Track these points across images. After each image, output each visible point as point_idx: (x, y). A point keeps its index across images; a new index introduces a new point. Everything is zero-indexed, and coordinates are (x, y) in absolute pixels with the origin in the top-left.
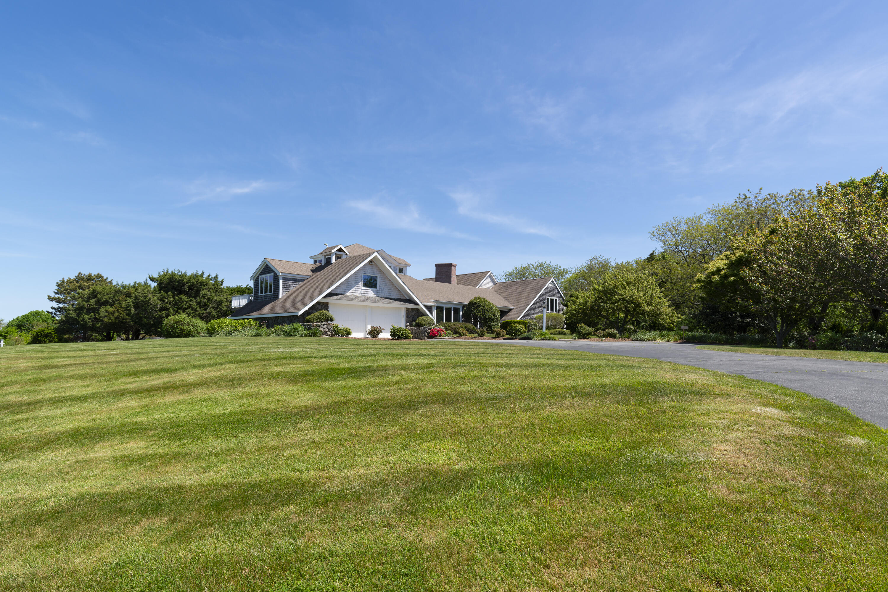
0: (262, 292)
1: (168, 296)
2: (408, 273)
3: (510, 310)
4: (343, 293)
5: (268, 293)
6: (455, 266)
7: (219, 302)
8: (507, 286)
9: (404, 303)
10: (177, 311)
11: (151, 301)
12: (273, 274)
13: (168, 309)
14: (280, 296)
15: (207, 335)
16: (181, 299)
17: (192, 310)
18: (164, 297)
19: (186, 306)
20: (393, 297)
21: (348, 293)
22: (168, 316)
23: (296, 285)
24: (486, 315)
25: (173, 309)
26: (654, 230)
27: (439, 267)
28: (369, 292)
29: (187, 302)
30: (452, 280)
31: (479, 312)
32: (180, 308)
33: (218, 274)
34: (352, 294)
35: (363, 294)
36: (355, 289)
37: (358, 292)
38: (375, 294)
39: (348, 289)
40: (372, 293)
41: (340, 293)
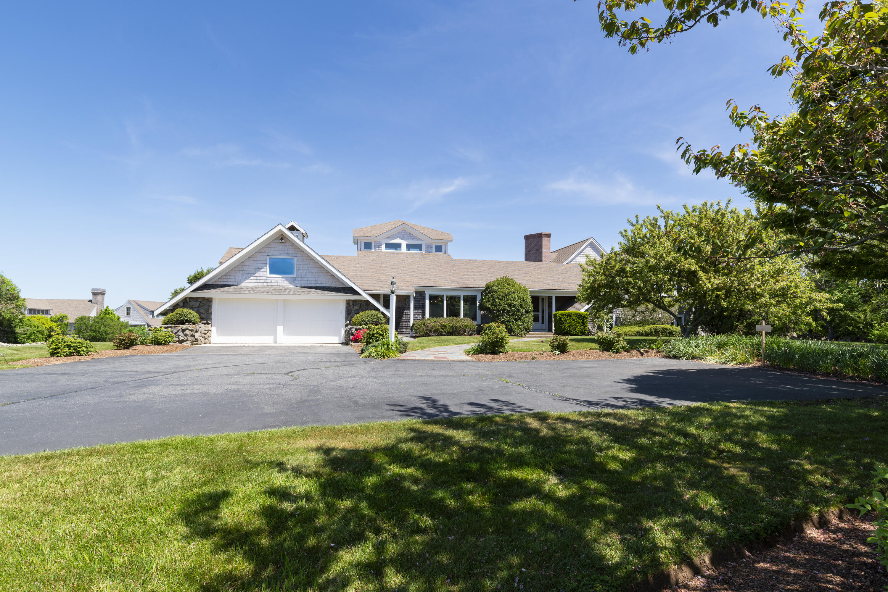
4: (235, 283)
6: (549, 236)
9: (339, 294)
21: (243, 284)
27: (528, 238)
28: (280, 281)
30: (543, 255)
34: (250, 284)
35: (269, 284)
36: (255, 278)
37: (261, 281)
38: (290, 283)
39: (244, 277)
40: (285, 282)
41: (232, 284)
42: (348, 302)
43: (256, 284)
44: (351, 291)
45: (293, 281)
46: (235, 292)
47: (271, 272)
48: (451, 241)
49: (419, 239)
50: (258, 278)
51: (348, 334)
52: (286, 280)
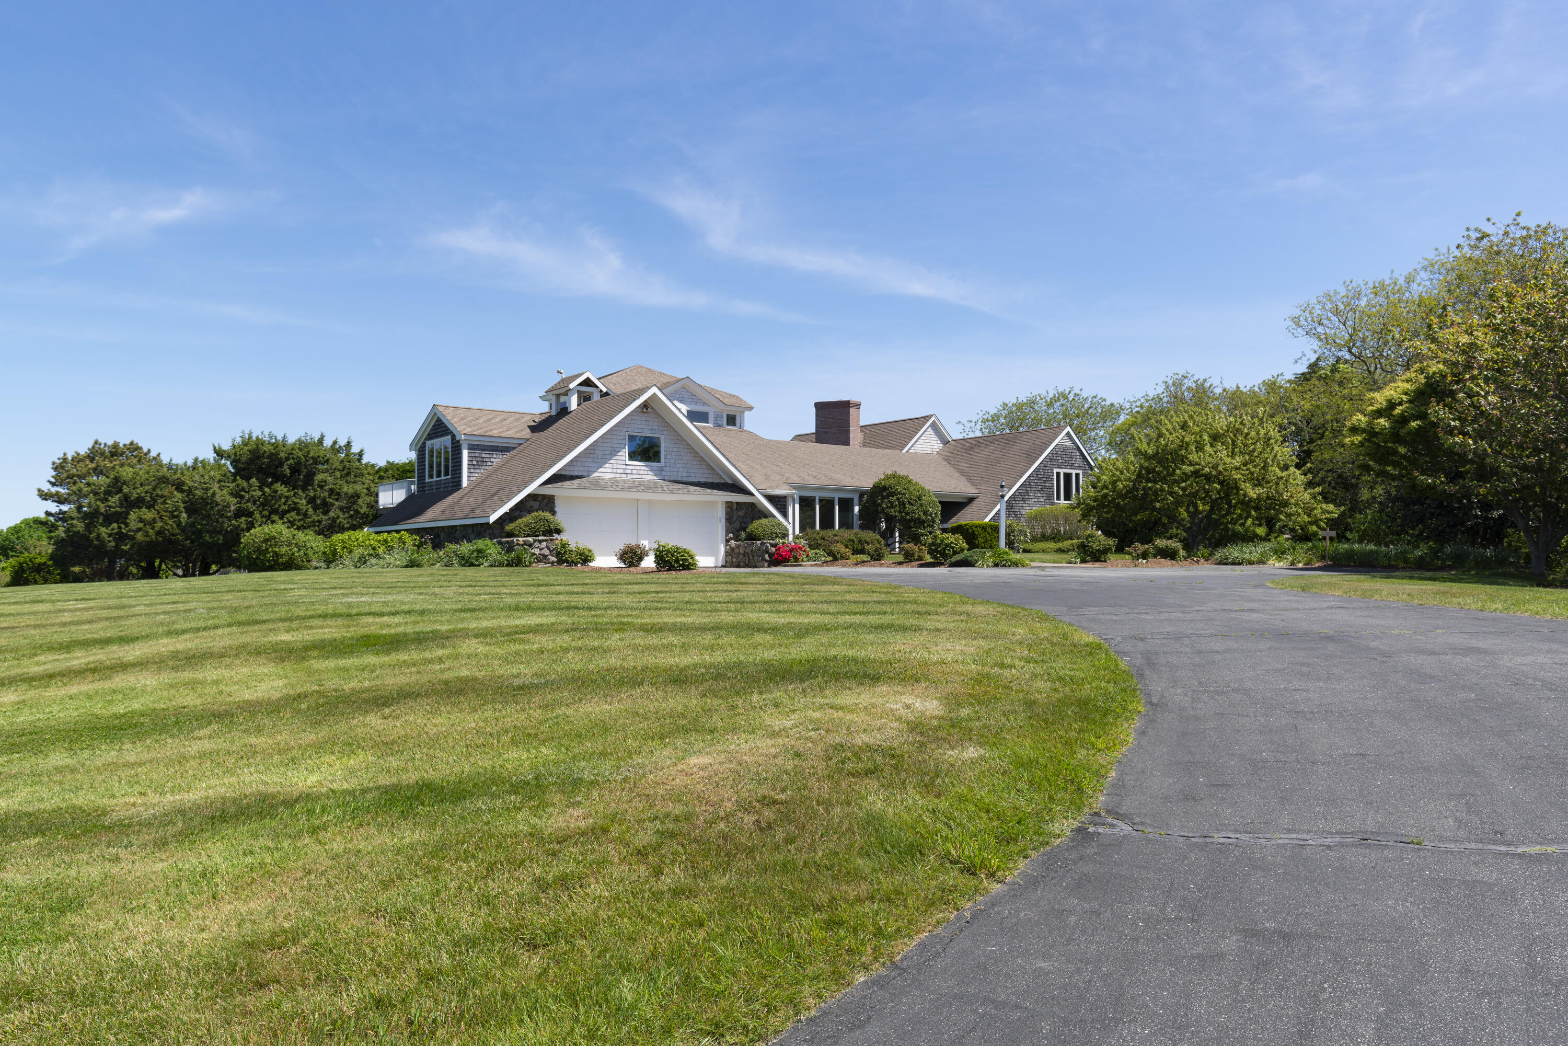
0: (431, 476)
1: (251, 486)
2: (747, 427)
3: (971, 500)
4: (585, 474)
5: (443, 478)
6: (858, 406)
7: (352, 496)
8: (971, 448)
9: (720, 493)
10: (269, 518)
11: (218, 498)
12: (449, 437)
13: (250, 514)
14: (465, 483)
15: (323, 565)
16: (276, 492)
17: (298, 514)
18: (243, 489)
19: (286, 507)
20: (696, 480)
21: (596, 474)
22: (251, 526)
23: (497, 459)
24: (907, 514)
25: (261, 513)
26: (1298, 312)
27: (822, 408)
28: (641, 471)
29: (288, 498)
30: (851, 436)
31: (892, 507)
32: (274, 511)
33: (352, 439)
34: (605, 475)
35: (629, 476)
36: (611, 466)
37: (619, 471)
38: (655, 475)
39: (596, 465)
40: (650, 473)
41: (580, 474)
42: (729, 505)
43: (612, 475)
44: (740, 488)
45: (659, 472)
46: (579, 487)
47: (632, 456)
48: (751, 408)
49: (704, 404)
50: (615, 466)
51: (730, 553)
52: (651, 470)
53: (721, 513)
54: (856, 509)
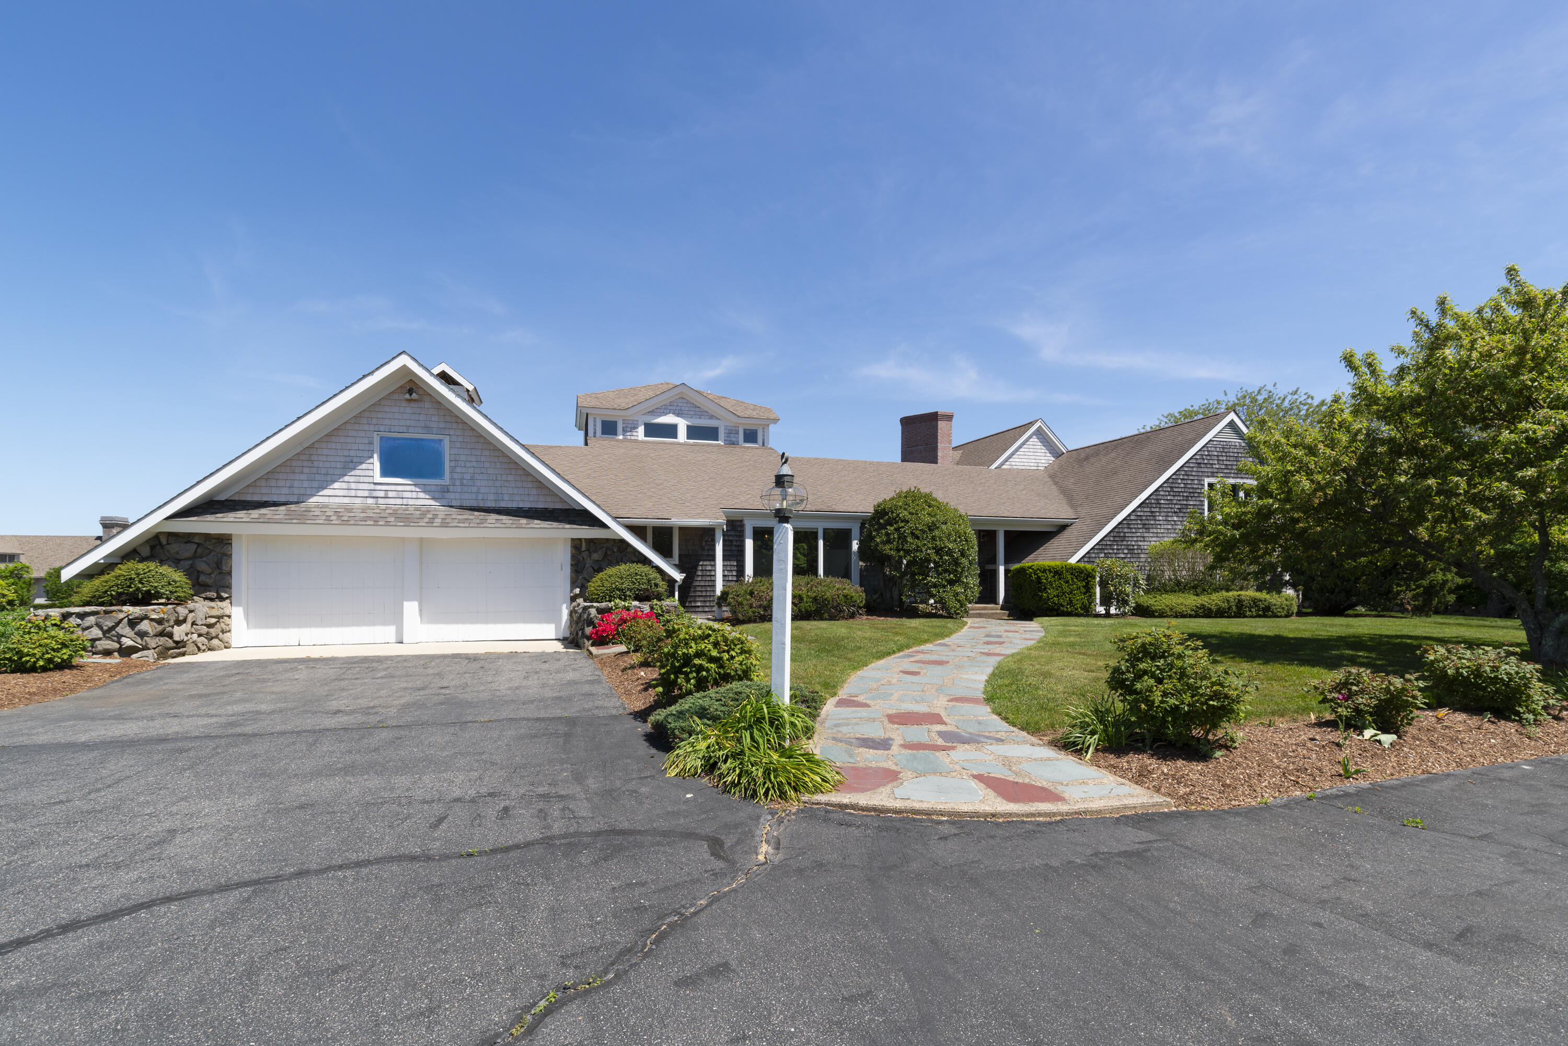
3: (1063, 528)
4: (293, 499)
6: (949, 418)
20: (514, 505)
21: (315, 499)
27: (908, 423)
28: (406, 492)
30: (940, 454)
34: (332, 500)
35: (381, 501)
36: (344, 485)
37: (360, 493)
38: (433, 498)
39: (316, 484)
40: (422, 495)
41: (283, 499)
42: (576, 544)
43: (346, 500)
44: (584, 518)
45: (440, 494)
46: (290, 519)
47: (386, 472)
48: (776, 421)
49: (712, 417)
50: (353, 486)
51: (578, 620)
52: (424, 492)
53: (564, 556)
54: (855, 546)
